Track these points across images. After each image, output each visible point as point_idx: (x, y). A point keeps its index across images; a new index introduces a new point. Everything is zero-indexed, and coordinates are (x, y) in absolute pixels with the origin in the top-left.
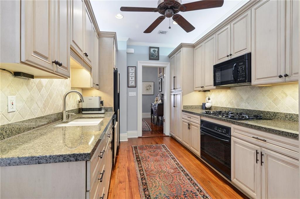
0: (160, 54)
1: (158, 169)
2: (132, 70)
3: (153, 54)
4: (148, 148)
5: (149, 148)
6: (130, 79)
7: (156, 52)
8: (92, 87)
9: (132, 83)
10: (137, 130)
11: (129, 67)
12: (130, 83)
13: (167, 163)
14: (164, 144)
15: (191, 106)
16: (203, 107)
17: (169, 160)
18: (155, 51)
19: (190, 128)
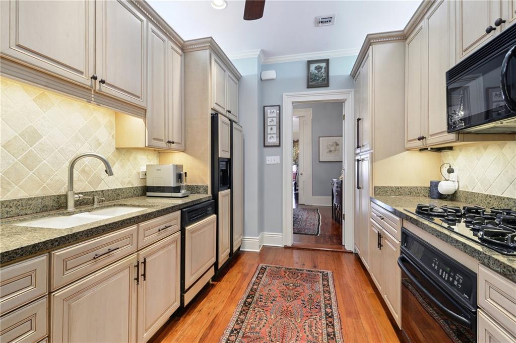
0: (330, 74)
1: (275, 337)
2: (272, 113)
3: (316, 76)
4: (288, 275)
5: (291, 275)
6: (269, 130)
7: (323, 70)
8: (147, 146)
9: (272, 140)
10: (282, 233)
11: (266, 108)
12: (269, 138)
13: (306, 327)
14: (330, 272)
15: (398, 188)
16: (433, 191)
17: (315, 319)
18: (321, 68)
19: (381, 246)
